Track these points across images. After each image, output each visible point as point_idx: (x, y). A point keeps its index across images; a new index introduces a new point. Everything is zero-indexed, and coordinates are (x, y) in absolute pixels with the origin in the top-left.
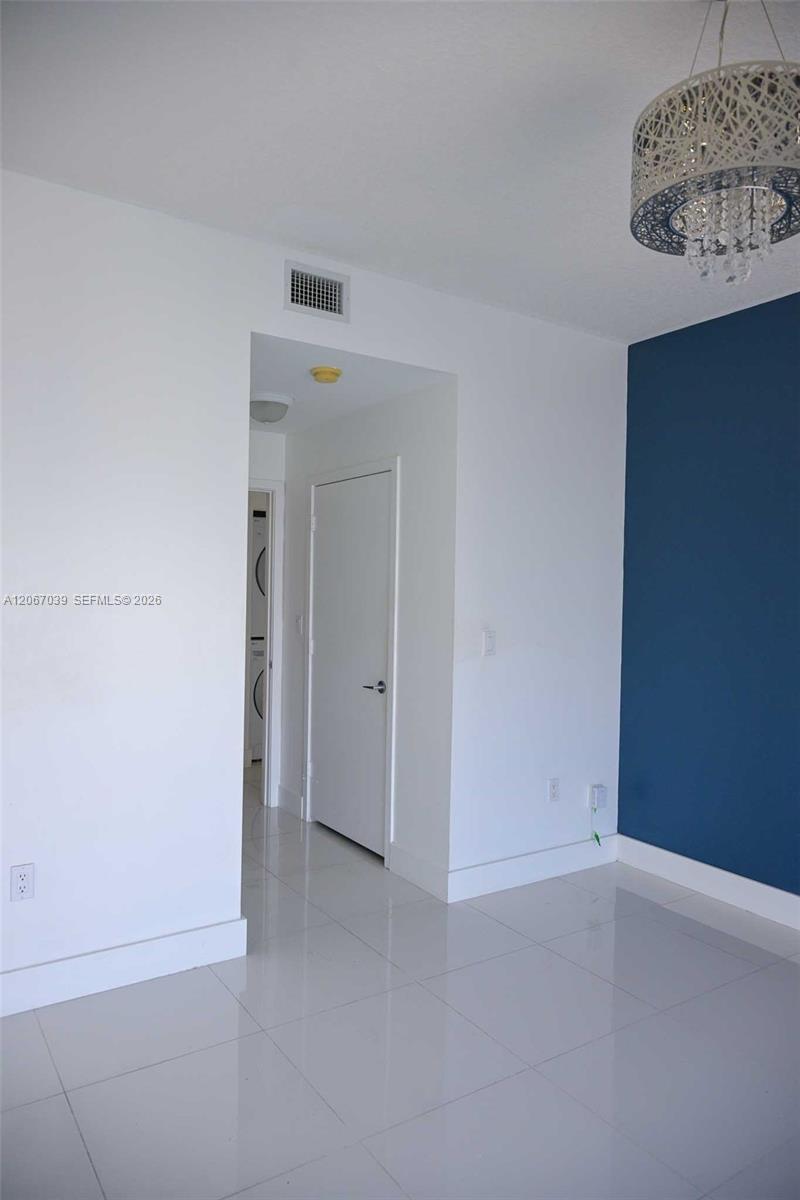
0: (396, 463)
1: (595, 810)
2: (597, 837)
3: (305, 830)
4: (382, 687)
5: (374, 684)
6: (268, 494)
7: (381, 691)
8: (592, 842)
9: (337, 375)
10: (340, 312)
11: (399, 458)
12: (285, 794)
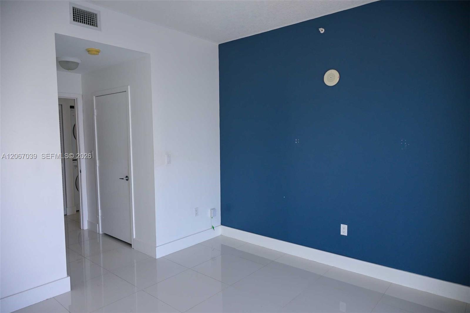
0: (128, 88)
1: (212, 218)
2: (213, 227)
3: (99, 237)
4: (127, 178)
5: (124, 177)
6: (75, 100)
7: (127, 180)
8: (211, 229)
9: (98, 52)
10: (97, 26)
11: (129, 87)
12: (91, 223)
